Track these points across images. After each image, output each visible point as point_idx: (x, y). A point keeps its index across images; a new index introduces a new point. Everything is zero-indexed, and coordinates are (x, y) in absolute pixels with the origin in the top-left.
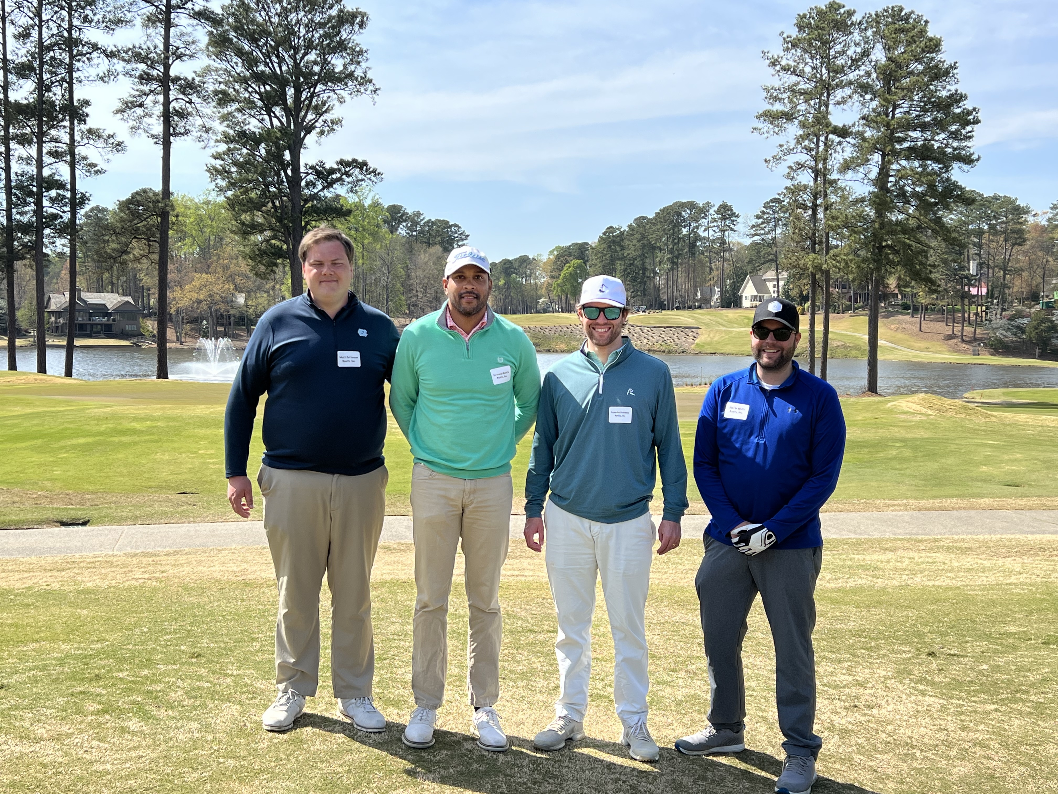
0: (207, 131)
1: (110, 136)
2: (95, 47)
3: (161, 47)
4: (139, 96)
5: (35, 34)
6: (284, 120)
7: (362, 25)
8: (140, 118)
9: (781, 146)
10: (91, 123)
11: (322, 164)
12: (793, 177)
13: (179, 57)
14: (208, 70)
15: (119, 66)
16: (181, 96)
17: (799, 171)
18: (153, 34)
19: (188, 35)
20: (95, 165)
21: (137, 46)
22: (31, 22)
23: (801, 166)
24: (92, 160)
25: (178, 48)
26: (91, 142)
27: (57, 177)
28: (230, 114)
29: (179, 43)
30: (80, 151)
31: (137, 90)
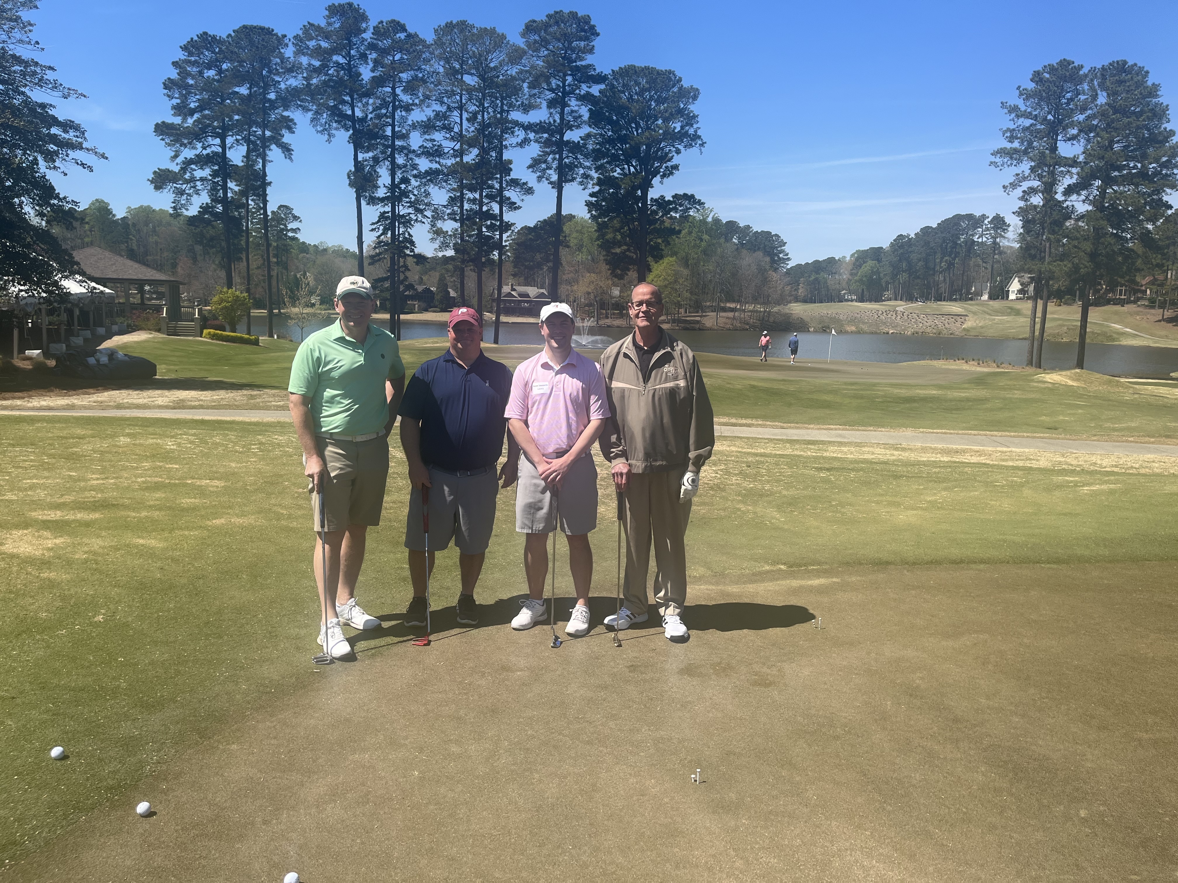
0: (586, 178)
1: (525, 184)
2: (516, 123)
3: (558, 121)
4: (544, 155)
5: (480, 117)
6: (638, 168)
7: (695, 98)
8: (544, 170)
9: (1017, 175)
10: (513, 175)
11: (663, 197)
12: (1027, 199)
13: (570, 128)
14: (588, 136)
15: (532, 135)
16: (570, 155)
17: (1031, 195)
18: (554, 112)
19: (576, 111)
20: (515, 203)
21: (543, 121)
22: (477, 109)
23: (1032, 191)
24: (513, 200)
25: (569, 121)
26: (513, 188)
27: (491, 212)
28: (602, 165)
29: (570, 118)
30: (507, 194)
31: (543, 152)
